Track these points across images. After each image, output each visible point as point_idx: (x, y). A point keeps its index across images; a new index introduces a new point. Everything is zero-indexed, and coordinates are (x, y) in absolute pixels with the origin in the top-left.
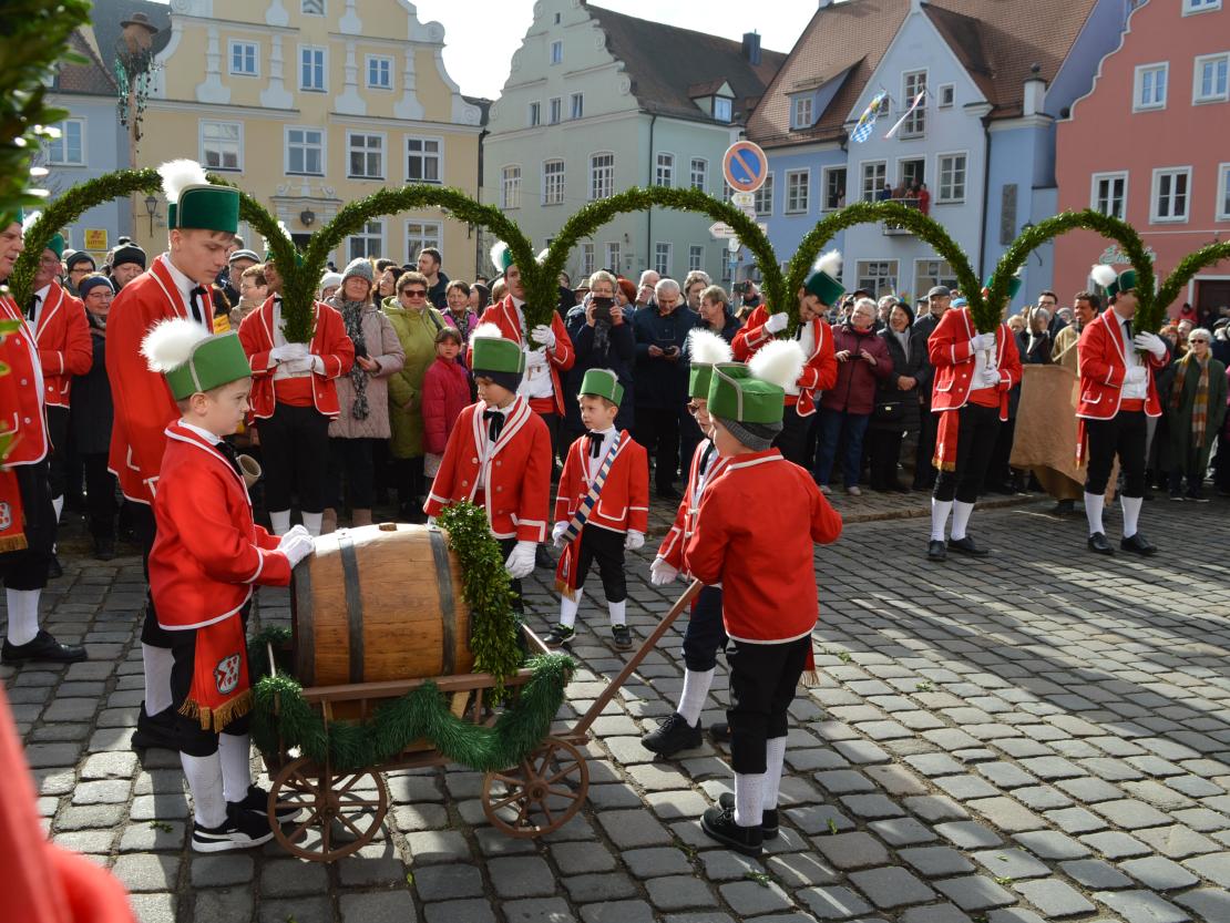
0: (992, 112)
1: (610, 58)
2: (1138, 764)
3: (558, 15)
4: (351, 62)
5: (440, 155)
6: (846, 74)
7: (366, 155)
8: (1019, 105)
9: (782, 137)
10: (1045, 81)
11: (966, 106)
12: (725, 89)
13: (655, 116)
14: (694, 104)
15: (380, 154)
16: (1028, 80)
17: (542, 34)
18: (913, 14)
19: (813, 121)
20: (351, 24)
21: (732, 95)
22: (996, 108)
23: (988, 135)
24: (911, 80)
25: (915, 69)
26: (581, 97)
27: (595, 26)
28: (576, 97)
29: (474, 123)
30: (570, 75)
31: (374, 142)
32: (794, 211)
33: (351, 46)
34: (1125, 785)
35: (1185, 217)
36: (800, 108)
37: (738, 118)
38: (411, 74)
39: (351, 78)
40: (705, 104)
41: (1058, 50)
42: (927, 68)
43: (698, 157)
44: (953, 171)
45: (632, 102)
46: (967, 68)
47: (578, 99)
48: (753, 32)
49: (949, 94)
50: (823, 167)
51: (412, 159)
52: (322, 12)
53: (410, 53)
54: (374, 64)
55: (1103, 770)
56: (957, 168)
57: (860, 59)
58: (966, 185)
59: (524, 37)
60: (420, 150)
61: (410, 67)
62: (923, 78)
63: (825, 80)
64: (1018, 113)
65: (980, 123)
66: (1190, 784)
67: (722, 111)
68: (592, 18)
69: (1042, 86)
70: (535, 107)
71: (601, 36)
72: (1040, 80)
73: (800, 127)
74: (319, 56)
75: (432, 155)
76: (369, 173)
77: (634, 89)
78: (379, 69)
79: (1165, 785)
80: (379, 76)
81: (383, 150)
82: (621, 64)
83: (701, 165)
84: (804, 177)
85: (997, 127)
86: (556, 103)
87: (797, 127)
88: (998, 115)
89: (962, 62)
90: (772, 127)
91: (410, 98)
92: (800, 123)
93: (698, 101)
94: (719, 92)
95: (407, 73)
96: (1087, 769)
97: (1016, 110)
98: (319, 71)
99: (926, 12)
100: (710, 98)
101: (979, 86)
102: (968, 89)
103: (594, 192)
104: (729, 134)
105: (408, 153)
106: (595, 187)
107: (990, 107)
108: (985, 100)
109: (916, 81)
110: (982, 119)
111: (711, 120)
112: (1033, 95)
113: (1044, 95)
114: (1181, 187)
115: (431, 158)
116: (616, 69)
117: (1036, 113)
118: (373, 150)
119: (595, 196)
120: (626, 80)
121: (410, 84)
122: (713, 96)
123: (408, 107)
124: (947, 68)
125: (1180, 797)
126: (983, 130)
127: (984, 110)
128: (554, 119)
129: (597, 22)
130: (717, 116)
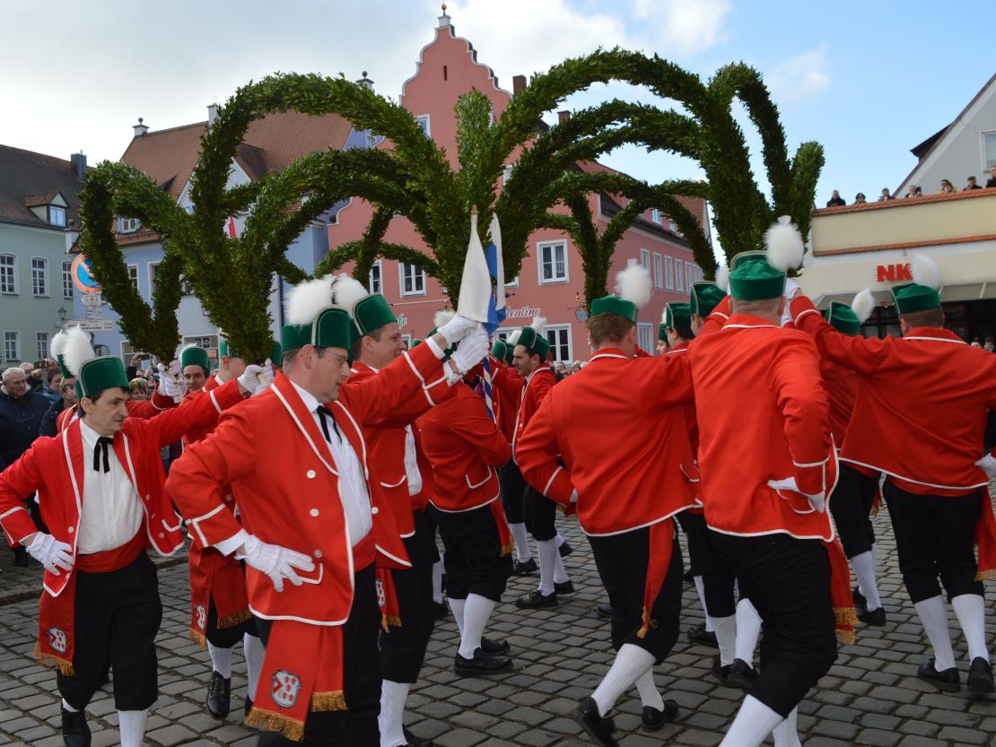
2: (457, 701)
12: (58, 200)
14: (32, 212)
21: (64, 204)
34: (452, 719)
35: (424, 291)
37: (72, 224)
40: (41, 212)
43: (39, 256)
48: (79, 153)
50: (149, 263)
55: (435, 712)
66: (493, 706)
67: (56, 218)
79: (477, 712)
83: (41, 264)
87: (123, 231)
93: (34, 210)
94: (53, 203)
96: (424, 714)
100: (45, 208)
104: (65, 237)
111: (47, 226)
122: (48, 205)
125: (489, 718)
130: (53, 221)
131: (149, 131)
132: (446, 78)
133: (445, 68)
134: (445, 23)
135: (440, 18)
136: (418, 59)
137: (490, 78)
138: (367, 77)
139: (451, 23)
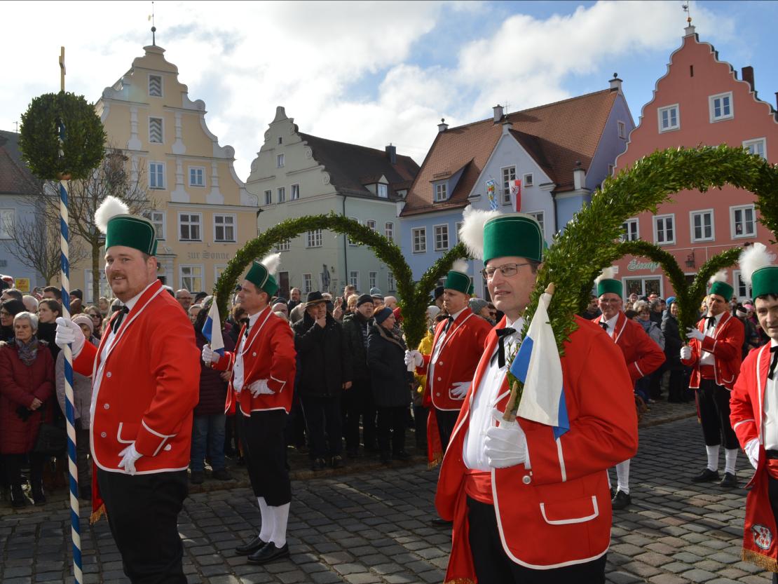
0: (556, 188)
1: (316, 163)
3: (281, 139)
4: (180, 171)
5: (234, 225)
6: (462, 170)
7: (190, 227)
8: (572, 184)
9: (430, 206)
10: (584, 170)
11: (541, 185)
12: (383, 179)
13: (345, 197)
14: (365, 188)
15: (198, 226)
16: (575, 170)
17: (271, 150)
18: (505, 135)
19: (448, 196)
20: (179, 148)
21: (387, 182)
22: (558, 186)
23: (555, 201)
24: (506, 172)
25: (508, 166)
26: (298, 187)
27: (305, 145)
28: (294, 187)
29: (254, 205)
30: (290, 174)
31: (195, 218)
32: (418, 251)
33: (179, 161)
35: (674, 241)
36: (439, 190)
38: (216, 177)
39: (180, 181)
40: (372, 188)
41: (588, 152)
42: (515, 165)
45: (332, 188)
47: (296, 188)
48: (391, 145)
49: (529, 179)
51: (217, 228)
52: (161, 141)
53: (214, 164)
54: (193, 172)
57: (469, 161)
59: (259, 151)
60: (222, 222)
61: (215, 173)
62: (513, 171)
63: (453, 173)
64: (571, 188)
65: (550, 195)
67: (382, 192)
68: (303, 140)
69: (583, 173)
70: (268, 194)
71: (309, 150)
72: (582, 170)
73: (440, 200)
74: (160, 167)
75: (230, 225)
76: (192, 238)
77: (332, 182)
78: (197, 175)
80: (196, 178)
81: (201, 224)
82: (323, 167)
84: (423, 232)
85: (559, 196)
86: (281, 191)
87: (438, 200)
88: (559, 190)
90: (423, 201)
91: (215, 191)
92: (439, 197)
93: (367, 187)
94: (380, 181)
95: (214, 177)
97: (570, 187)
98: (160, 177)
99: (512, 134)
100: (375, 185)
101: (547, 174)
102: (540, 176)
103: (310, 243)
104: (396, 207)
105: (215, 225)
106: (310, 239)
107: (554, 185)
108: (551, 182)
109: (509, 173)
110: (551, 192)
111: (376, 198)
112: (578, 178)
113: (585, 178)
114: (669, 225)
115: (229, 227)
116: (320, 170)
117: (582, 188)
118: (194, 224)
119: (310, 245)
120: (327, 176)
121: (215, 184)
122: (377, 183)
123: (215, 197)
124: (527, 165)
126: (552, 198)
127: (552, 187)
128: (281, 200)
129: (306, 142)
130: (380, 195)
131: (449, 128)
132: (692, 75)
133: (691, 67)
134: (690, 32)
135: (686, 29)
136: (668, 62)
137: (730, 72)
138: (617, 77)
139: (696, 32)
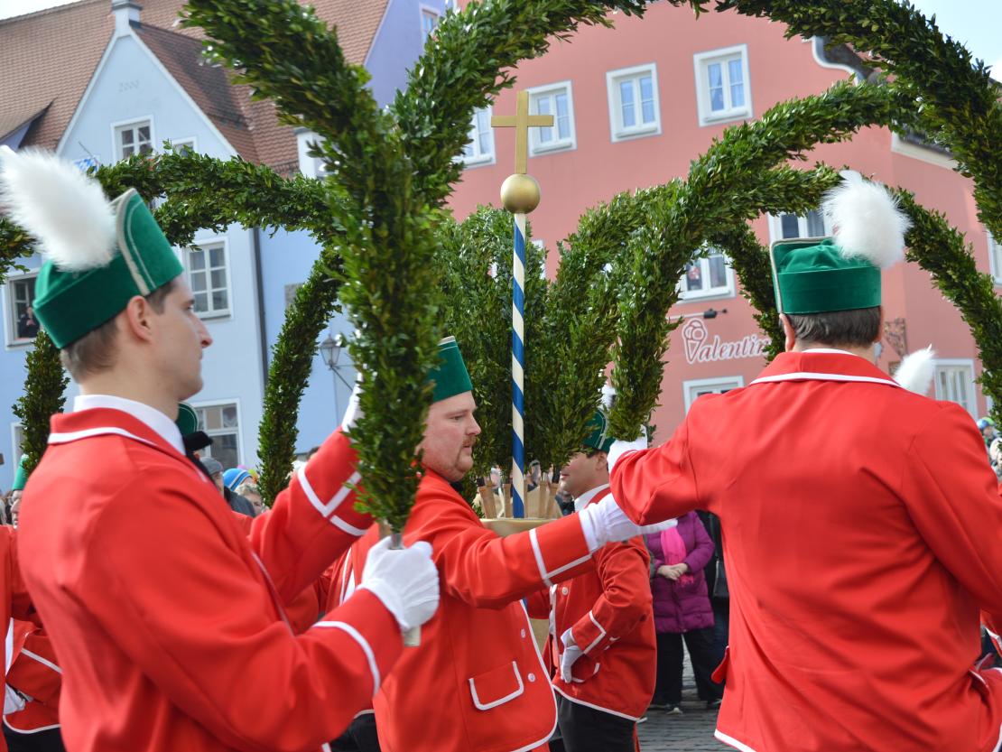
18: (119, 38)
24: (128, 136)
25: (131, 120)
42: (150, 117)
44: (208, 270)
46: (210, 116)
56: (214, 264)
57: (44, 107)
58: (230, 289)
62: (145, 133)
89: (202, 109)
99: (138, 34)
